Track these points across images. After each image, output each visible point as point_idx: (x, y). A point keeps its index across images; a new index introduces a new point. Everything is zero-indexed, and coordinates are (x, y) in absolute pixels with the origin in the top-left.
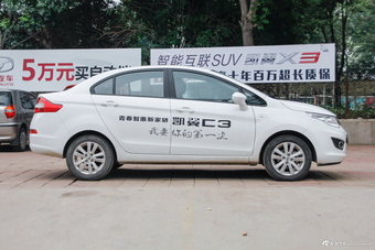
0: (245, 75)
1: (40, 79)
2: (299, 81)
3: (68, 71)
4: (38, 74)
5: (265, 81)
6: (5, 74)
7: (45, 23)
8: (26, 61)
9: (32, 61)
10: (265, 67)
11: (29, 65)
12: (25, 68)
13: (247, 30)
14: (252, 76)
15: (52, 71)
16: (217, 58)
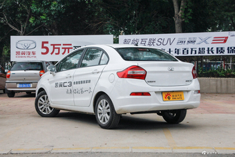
0: (177, 51)
1: (52, 54)
2: (211, 54)
3: (69, 48)
4: (51, 51)
5: (189, 54)
6: (31, 51)
7: (54, 19)
8: (43, 43)
9: (47, 43)
10: (189, 46)
11: (45, 45)
12: (43, 47)
13: (178, 23)
14: (181, 52)
15: (59, 48)
16: (160, 40)
